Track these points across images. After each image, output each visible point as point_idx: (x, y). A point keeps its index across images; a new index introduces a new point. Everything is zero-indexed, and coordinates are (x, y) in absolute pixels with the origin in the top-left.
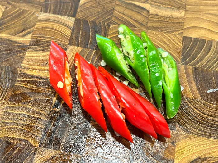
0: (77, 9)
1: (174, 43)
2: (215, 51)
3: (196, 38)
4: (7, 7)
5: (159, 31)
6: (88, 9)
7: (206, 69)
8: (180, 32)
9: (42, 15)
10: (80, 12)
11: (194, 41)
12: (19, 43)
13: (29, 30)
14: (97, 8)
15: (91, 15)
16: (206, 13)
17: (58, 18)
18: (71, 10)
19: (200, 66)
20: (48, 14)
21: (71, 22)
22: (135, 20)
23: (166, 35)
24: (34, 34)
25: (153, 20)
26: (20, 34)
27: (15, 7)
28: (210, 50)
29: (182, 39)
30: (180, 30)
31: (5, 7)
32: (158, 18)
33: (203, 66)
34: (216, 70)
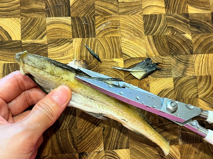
0: (70, 9)
1: (138, 21)
2: (164, 21)
3: (151, 15)
4: (22, 19)
5: (128, 15)
6: (77, 7)
7: (160, 35)
9: (48, 19)
10: (73, 12)
11: (150, 17)
12: (41, 44)
13: (43, 33)
14: (83, 5)
15: (81, 12)
17: (60, 19)
18: (66, 11)
19: (156, 34)
20: (51, 18)
21: (69, 20)
22: (110, 10)
24: (48, 36)
25: (122, 7)
26: (39, 38)
27: (27, 17)
28: (160, 21)
29: (142, 17)
30: (140, 11)
31: (20, 19)
32: (125, 5)
33: (158, 34)
34: (166, 34)
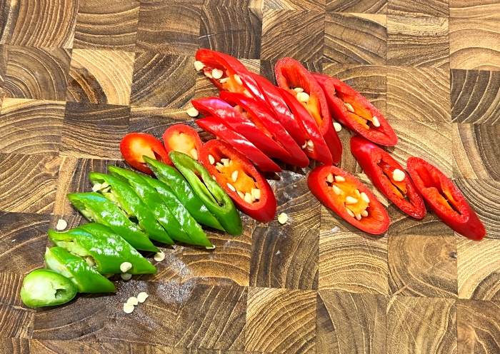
8: (444, 62)
16: (485, 19)
23: (420, 72)
